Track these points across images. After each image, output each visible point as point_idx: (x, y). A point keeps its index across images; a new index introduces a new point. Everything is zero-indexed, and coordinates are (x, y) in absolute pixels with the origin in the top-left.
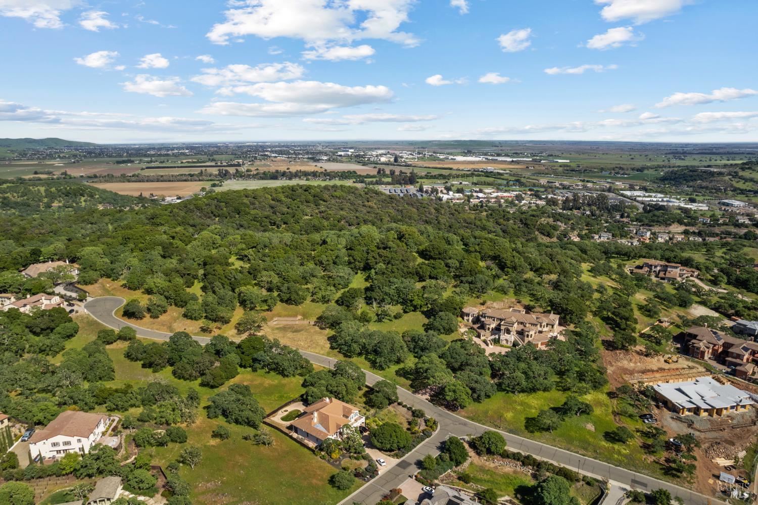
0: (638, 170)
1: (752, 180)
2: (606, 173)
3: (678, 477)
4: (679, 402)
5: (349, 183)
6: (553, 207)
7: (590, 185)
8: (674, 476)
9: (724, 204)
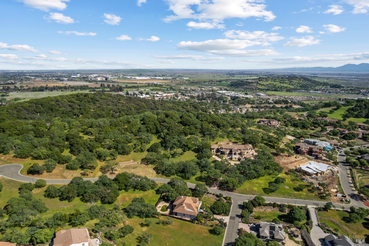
0: (219, 82)
1: (263, 85)
2: (207, 83)
3: (326, 199)
4: (311, 172)
5: (87, 92)
6: (194, 99)
7: (203, 89)
8: (324, 199)
9: (258, 95)
